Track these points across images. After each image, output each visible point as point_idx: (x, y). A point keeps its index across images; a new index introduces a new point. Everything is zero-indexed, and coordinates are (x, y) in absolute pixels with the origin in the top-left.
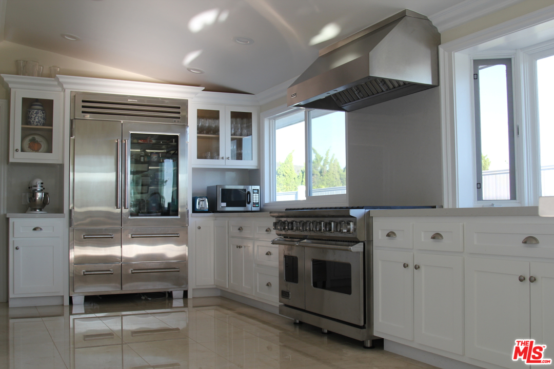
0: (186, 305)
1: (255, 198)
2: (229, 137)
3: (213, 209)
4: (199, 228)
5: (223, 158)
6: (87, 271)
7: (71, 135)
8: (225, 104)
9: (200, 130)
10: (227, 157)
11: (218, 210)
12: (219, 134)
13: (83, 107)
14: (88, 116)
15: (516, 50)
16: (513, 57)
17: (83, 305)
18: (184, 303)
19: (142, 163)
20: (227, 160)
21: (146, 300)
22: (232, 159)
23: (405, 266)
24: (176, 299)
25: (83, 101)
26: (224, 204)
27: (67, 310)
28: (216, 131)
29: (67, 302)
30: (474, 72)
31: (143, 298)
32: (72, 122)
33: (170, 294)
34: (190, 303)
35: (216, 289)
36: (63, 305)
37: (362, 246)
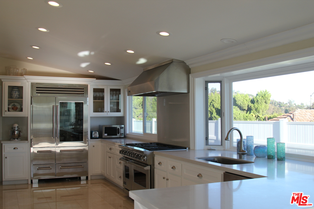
0: (87, 183)
1: (122, 131)
2: (109, 101)
3: (101, 137)
4: (94, 146)
5: (106, 112)
6: (39, 168)
7: (31, 104)
8: (107, 86)
9: (95, 98)
10: (108, 111)
11: (103, 137)
12: (104, 100)
13: (37, 90)
14: (39, 94)
15: (223, 77)
16: (222, 80)
17: (38, 184)
18: (86, 182)
19: (66, 116)
20: (108, 113)
21: (68, 181)
22: (110, 112)
23: (164, 178)
24: (82, 180)
25: (37, 88)
26: (106, 135)
27: (30, 186)
28: (103, 98)
29: (30, 182)
30: (205, 86)
31: (67, 180)
32: (31, 97)
33: (80, 178)
34: (89, 182)
35: (102, 175)
36: (28, 184)
37: (150, 167)
